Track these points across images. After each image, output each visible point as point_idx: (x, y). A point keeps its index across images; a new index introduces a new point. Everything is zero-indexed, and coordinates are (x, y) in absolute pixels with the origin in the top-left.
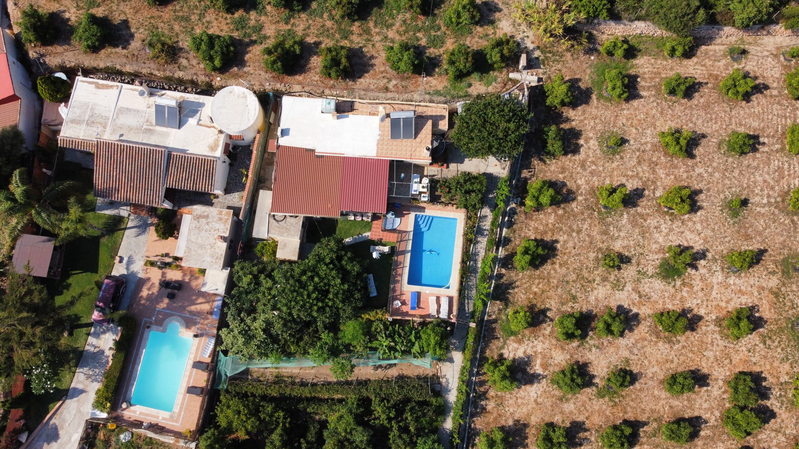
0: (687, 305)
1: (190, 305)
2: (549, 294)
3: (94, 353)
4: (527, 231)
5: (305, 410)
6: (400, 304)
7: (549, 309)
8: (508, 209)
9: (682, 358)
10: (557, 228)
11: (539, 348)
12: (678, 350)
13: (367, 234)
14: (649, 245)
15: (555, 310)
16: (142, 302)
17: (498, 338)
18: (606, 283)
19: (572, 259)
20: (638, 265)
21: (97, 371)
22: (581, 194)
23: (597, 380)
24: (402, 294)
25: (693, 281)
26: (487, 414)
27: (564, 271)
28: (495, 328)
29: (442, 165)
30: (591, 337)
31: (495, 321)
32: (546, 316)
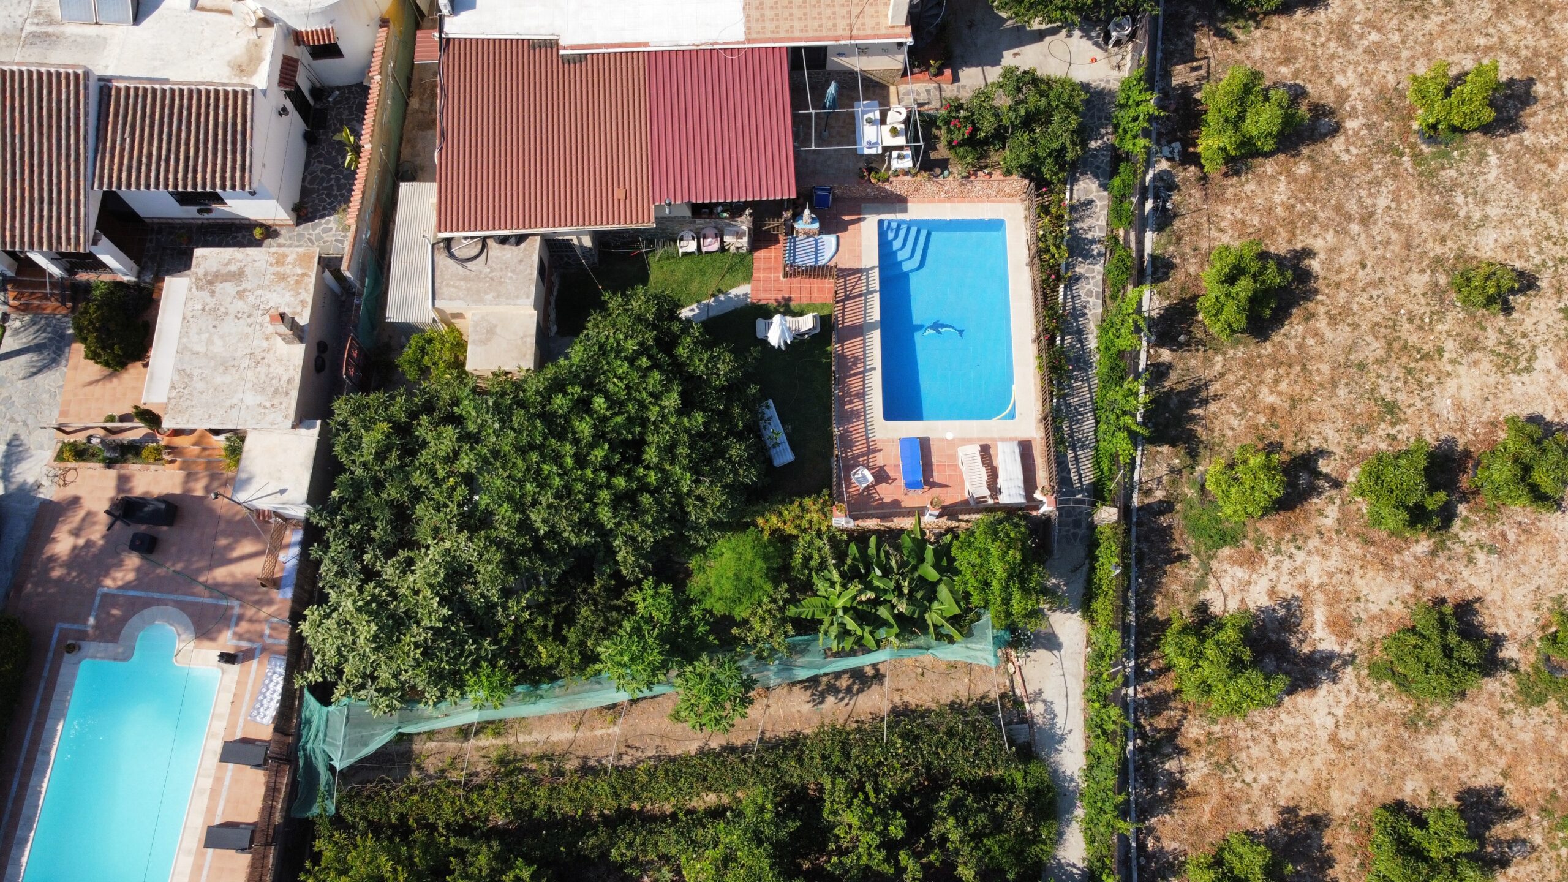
1: (210, 568)
2: (1314, 407)
4: (1214, 233)
5: (604, 855)
6: (871, 479)
7: (1322, 453)
8: (1151, 173)
10: (1302, 215)
11: (1314, 573)
13: (742, 290)
15: (1339, 451)
16: (56, 573)
17: (1181, 558)
18: (1476, 355)
19: (1364, 298)
20: (1559, 292)
23: (1509, 652)
24: (871, 451)
26: (1188, 801)
27: (1343, 334)
28: (1170, 527)
29: (940, 72)
30: (1466, 519)
31: (1166, 506)
32: (1318, 474)
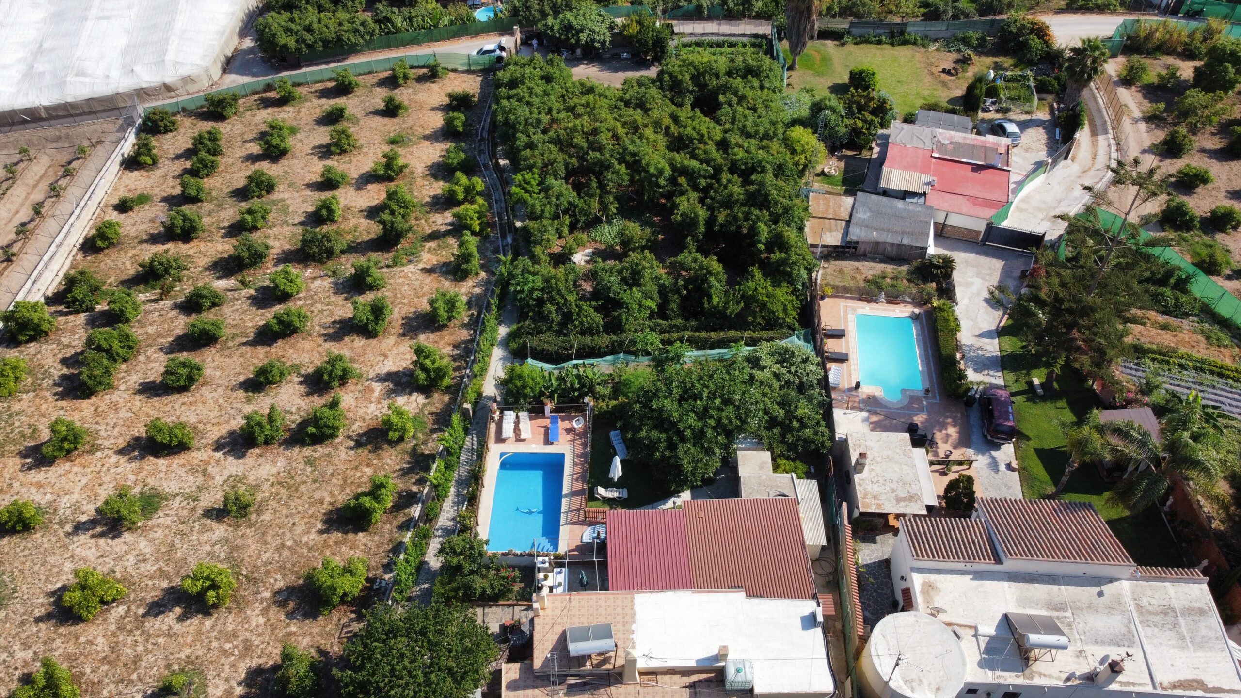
0: (134, 465)
3: (987, 369)
4: (369, 544)
7: (351, 448)
9: (167, 408)
11: (372, 407)
15: (342, 448)
17: (431, 414)
18: (254, 483)
19: (301, 509)
21: (972, 354)
22: (263, 601)
23: (298, 380)
24: (573, 441)
26: (453, 342)
28: (433, 424)
30: (293, 423)
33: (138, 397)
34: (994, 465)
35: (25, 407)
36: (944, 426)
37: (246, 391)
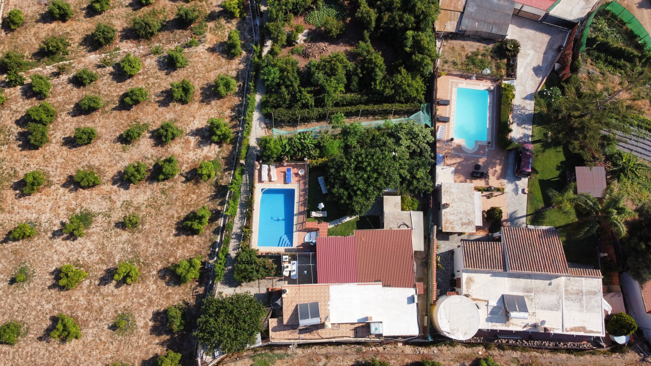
0: (73, 194)
1: (461, 162)
2: (183, 194)
3: (524, 124)
4: (200, 242)
5: (362, 96)
6: (299, 172)
7: (183, 182)
8: (215, 259)
9: (82, 156)
10: (175, 246)
11: (191, 154)
12: (84, 161)
13: (331, 226)
14: (99, 239)
15: (179, 182)
16: (498, 161)
17: (223, 158)
18: (137, 206)
19: (163, 222)
20: (109, 222)
21: (518, 112)
22: (153, 276)
23: (148, 135)
24: (299, 181)
25: (66, 213)
26: (231, 107)
28: (225, 165)
29: (272, 290)
30: (151, 165)
31: (225, 170)
32: (186, 177)
33: (64, 148)
34: (516, 190)
35: (5, 156)
36: (494, 165)
37: (122, 143)
